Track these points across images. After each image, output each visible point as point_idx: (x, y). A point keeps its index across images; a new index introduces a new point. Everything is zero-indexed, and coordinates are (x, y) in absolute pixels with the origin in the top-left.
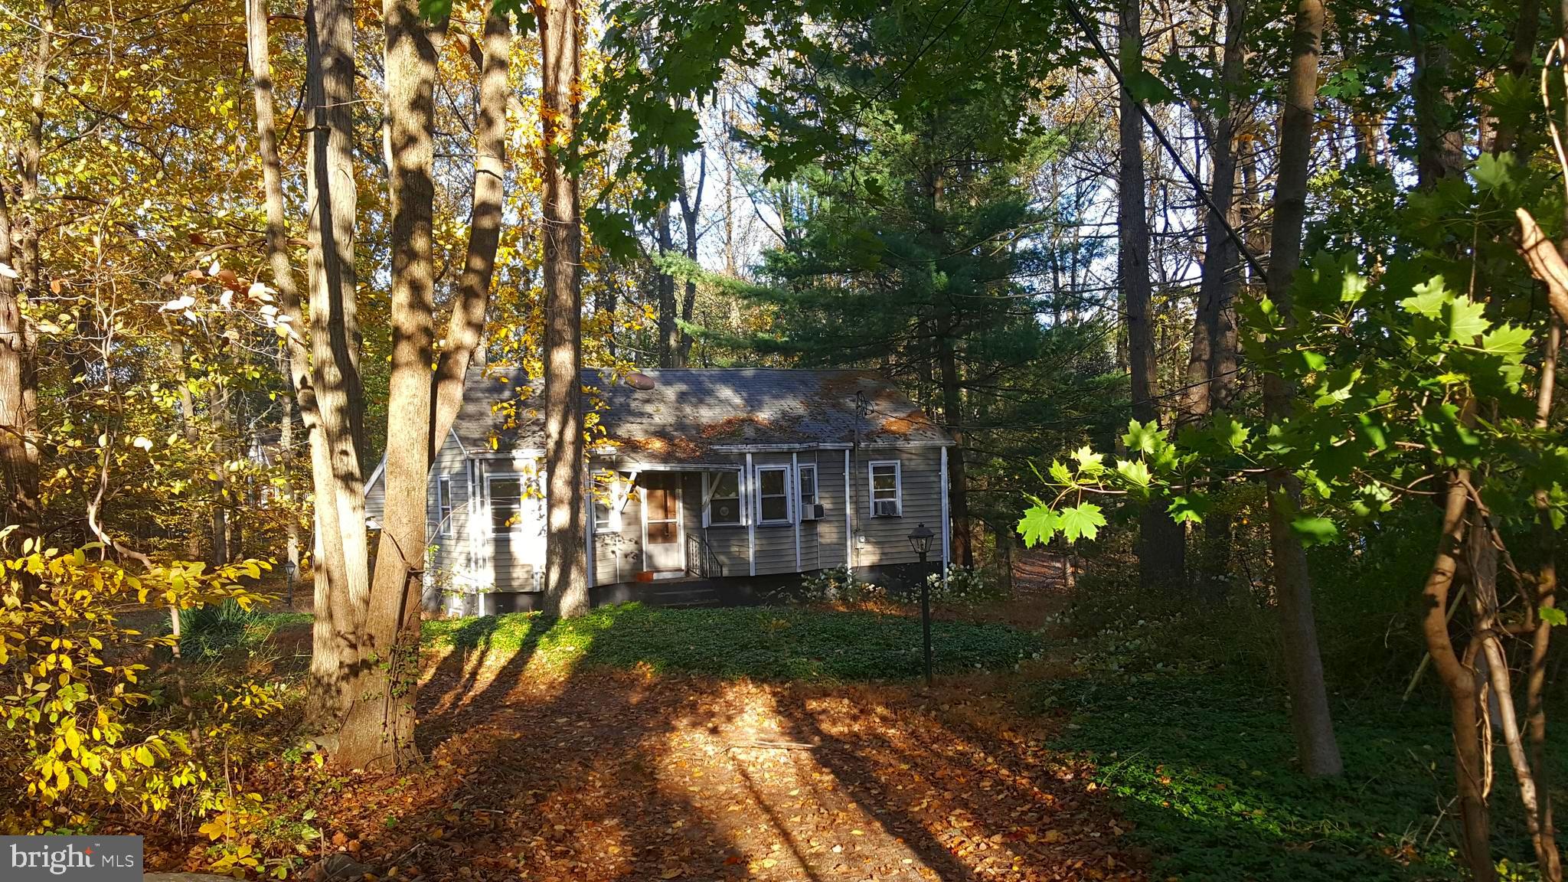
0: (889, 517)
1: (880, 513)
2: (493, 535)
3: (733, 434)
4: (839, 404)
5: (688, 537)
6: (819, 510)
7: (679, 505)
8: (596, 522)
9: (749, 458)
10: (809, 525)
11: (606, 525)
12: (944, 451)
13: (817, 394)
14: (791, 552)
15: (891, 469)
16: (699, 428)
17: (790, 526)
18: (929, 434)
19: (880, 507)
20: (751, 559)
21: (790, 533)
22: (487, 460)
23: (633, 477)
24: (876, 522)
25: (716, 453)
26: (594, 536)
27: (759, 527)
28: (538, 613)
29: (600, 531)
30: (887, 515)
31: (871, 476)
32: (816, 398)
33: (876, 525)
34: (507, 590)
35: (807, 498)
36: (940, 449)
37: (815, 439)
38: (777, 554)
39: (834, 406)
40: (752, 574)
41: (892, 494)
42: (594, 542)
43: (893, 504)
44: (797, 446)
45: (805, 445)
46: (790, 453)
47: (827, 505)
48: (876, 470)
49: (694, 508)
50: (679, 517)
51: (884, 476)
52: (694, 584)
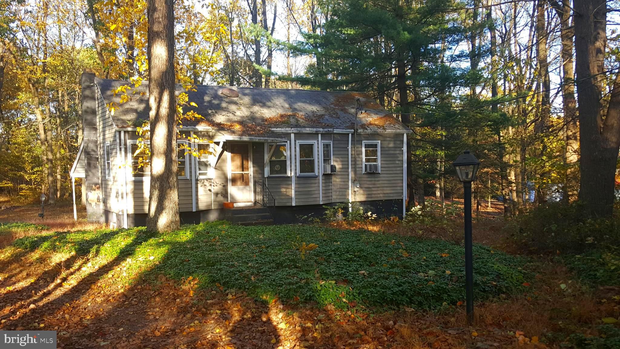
0: (373, 173)
1: (368, 170)
2: (133, 179)
3: (283, 122)
4: (345, 109)
5: (255, 183)
6: (333, 168)
7: (250, 164)
8: (198, 172)
9: (293, 136)
10: (327, 176)
11: (205, 174)
12: (405, 136)
13: (332, 104)
14: (317, 192)
15: (375, 146)
16: (264, 120)
17: (316, 177)
18: (397, 126)
19: (368, 167)
20: (293, 196)
21: (317, 181)
22: (128, 132)
23: (221, 144)
24: (365, 176)
25: (273, 132)
26: (197, 180)
27: (298, 177)
28: (144, 228)
29: (201, 177)
30: (372, 172)
31: (364, 150)
32: (332, 106)
33: (365, 178)
34: (141, 212)
35: (327, 160)
36: (403, 135)
37: (332, 127)
38: (309, 193)
39: (342, 110)
40: (294, 204)
41: (375, 160)
42: (197, 184)
43: (376, 166)
44: (321, 130)
45: (326, 130)
46: (317, 134)
47: (338, 166)
48: (367, 146)
49: (259, 164)
50: (251, 171)
51: (372, 150)
52: (259, 211)
